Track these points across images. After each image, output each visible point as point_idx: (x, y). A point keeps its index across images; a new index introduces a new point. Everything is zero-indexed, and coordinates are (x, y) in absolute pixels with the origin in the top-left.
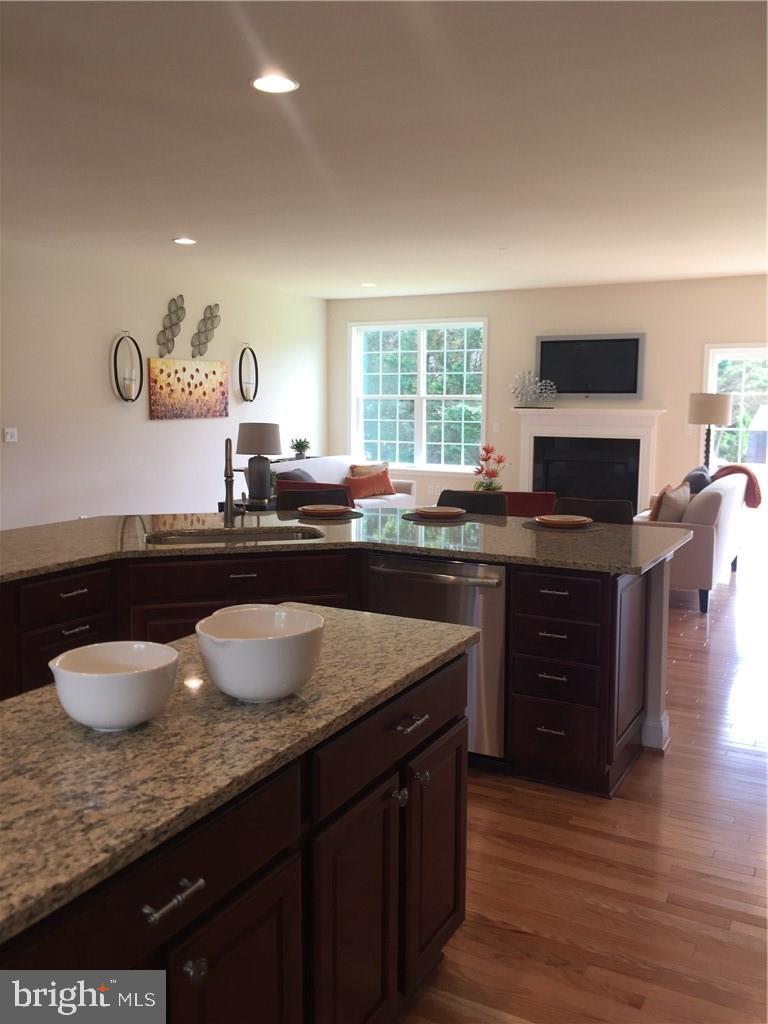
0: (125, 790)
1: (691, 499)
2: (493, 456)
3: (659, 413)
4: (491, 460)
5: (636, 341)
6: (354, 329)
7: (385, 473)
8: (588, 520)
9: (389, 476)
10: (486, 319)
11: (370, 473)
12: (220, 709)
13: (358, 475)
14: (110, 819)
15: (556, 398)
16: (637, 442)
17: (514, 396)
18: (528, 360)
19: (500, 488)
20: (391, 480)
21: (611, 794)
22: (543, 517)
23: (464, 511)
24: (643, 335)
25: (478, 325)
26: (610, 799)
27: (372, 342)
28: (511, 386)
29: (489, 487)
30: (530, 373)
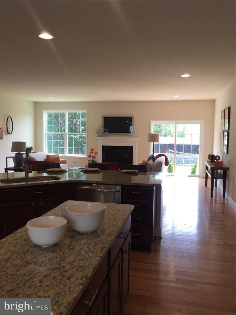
0: (69, 265)
1: (153, 163)
2: (94, 152)
3: (138, 139)
4: (93, 153)
5: (131, 118)
6: (44, 111)
7: (58, 157)
8: (137, 171)
9: (60, 158)
10: (87, 110)
11: (53, 157)
12: (77, 236)
13: (50, 158)
14: (73, 275)
15: (109, 134)
16: (132, 147)
17: (96, 133)
18: (100, 123)
19: (96, 161)
20: (60, 160)
21: (152, 251)
22: (124, 170)
23: (99, 169)
24: (133, 116)
25: (85, 112)
26: (152, 252)
27: (50, 116)
28: (95, 130)
29: (93, 161)
30: (101, 127)
